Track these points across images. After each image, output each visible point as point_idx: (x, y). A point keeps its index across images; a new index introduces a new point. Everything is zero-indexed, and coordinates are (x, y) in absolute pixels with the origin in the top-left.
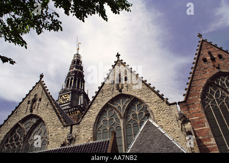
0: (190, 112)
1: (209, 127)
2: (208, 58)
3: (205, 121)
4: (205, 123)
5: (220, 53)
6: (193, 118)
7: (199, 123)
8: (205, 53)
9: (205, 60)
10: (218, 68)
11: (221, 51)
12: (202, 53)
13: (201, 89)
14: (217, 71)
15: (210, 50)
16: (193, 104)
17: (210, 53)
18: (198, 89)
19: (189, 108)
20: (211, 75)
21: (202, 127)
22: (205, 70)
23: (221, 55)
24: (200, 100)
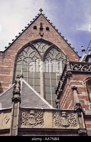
0: (3, 61)
1: (12, 75)
2: (39, 27)
3: (12, 71)
4: (11, 72)
5: (49, 26)
6: (3, 66)
7: (6, 71)
8: (37, 23)
9: (35, 28)
10: (42, 36)
11: (50, 25)
12: (35, 22)
13: (21, 47)
14: (40, 37)
15: (43, 22)
16: (9, 55)
17: (41, 24)
18: (19, 46)
19: (4, 57)
20: (34, 39)
21: (7, 74)
22: (32, 34)
23: (48, 28)
24: (16, 54)
